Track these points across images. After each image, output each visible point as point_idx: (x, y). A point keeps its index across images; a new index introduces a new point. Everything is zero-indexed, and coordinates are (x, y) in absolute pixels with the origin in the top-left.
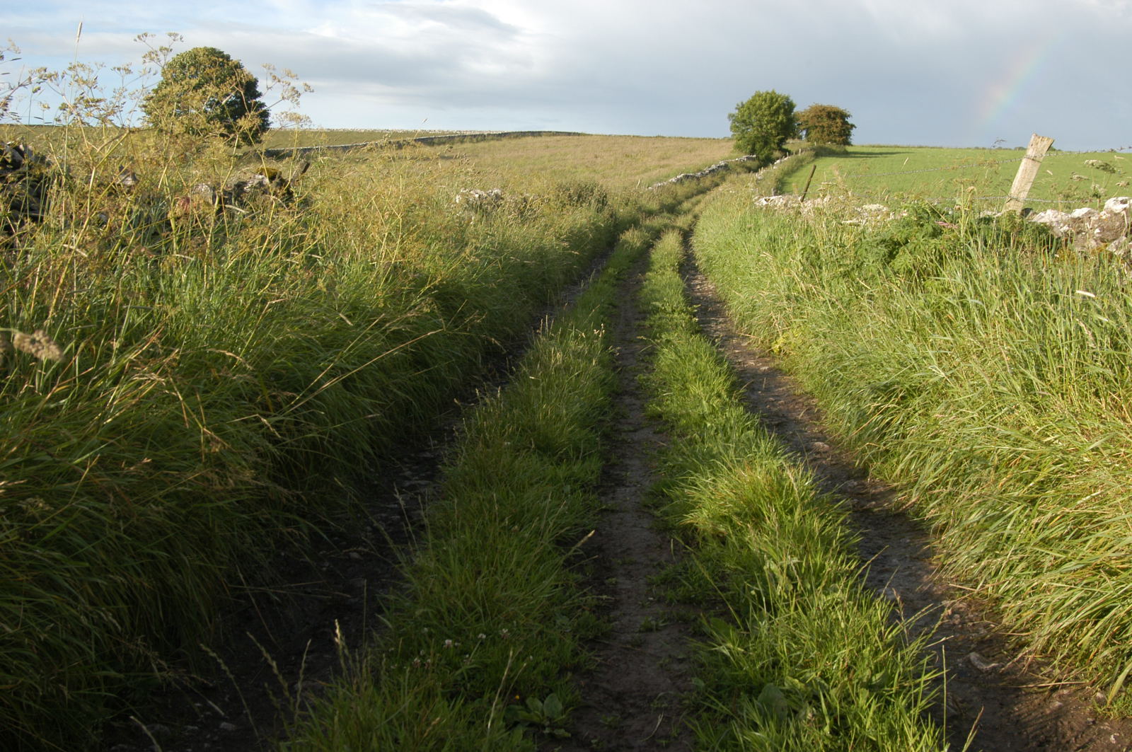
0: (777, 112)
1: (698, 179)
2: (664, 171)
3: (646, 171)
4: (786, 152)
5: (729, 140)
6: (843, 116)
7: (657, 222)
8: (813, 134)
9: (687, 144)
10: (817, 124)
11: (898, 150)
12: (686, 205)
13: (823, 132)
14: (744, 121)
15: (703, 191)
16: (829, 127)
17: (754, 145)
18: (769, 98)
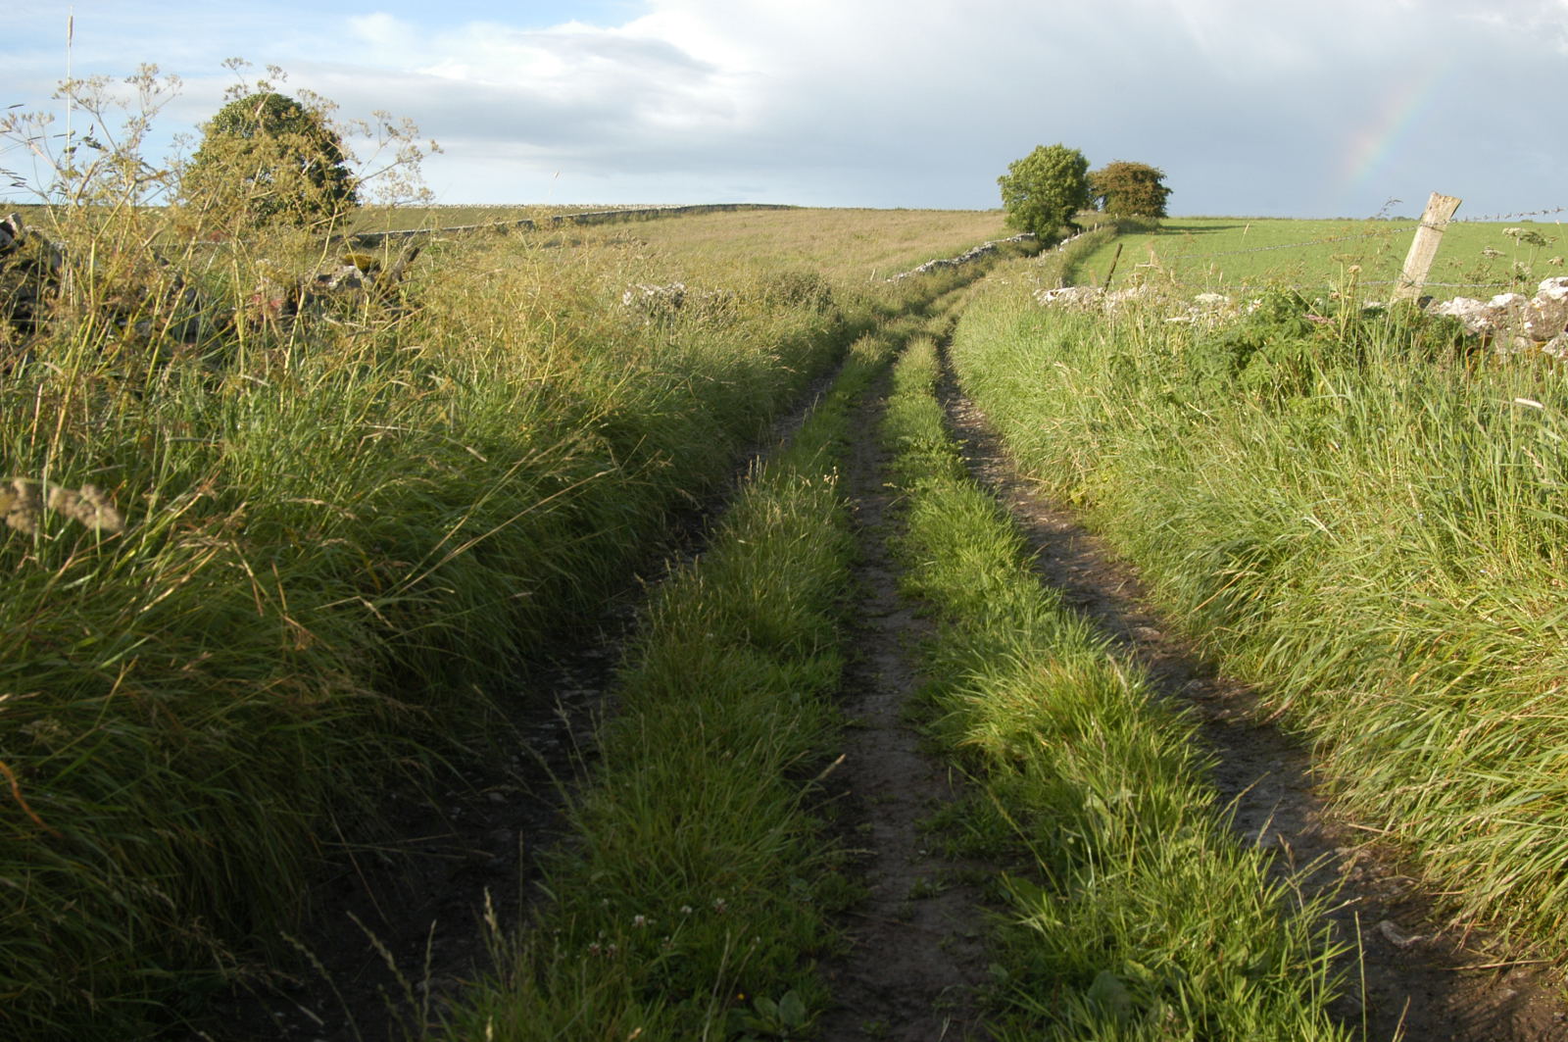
0: (1063, 173)
1: (955, 266)
2: (908, 257)
3: (883, 256)
4: (1076, 229)
5: (1000, 211)
6: (1154, 177)
7: (900, 326)
8: (1114, 202)
9: (940, 220)
10: (1119, 189)
11: (1232, 223)
12: (939, 303)
13: (1127, 199)
14: (1018, 187)
15: (963, 284)
16: (1136, 192)
17: (1032, 218)
18: (1054, 154)
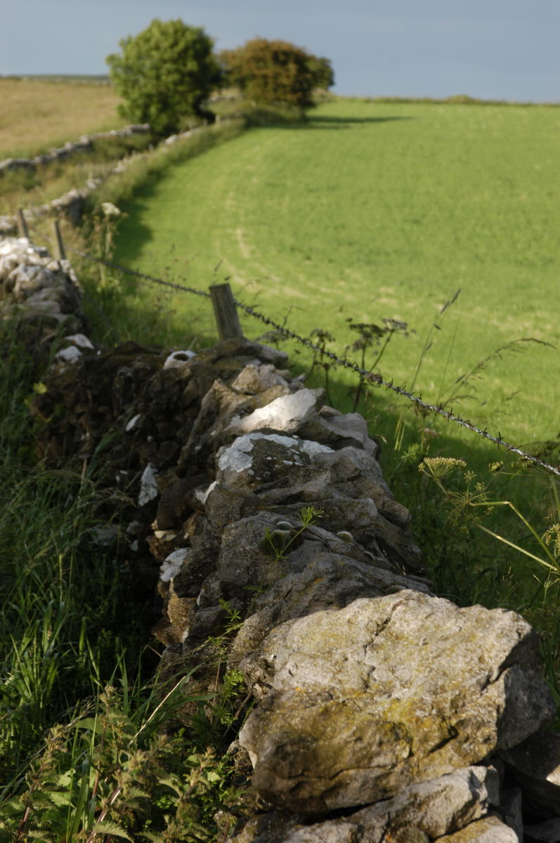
0: (182, 57)
4: (203, 117)
6: (300, 59)
8: (251, 86)
10: (256, 72)
13: (266, 84)
14: (128, 68)
16: (276, 76)
17: (147, 107)
18: (171, 30)
